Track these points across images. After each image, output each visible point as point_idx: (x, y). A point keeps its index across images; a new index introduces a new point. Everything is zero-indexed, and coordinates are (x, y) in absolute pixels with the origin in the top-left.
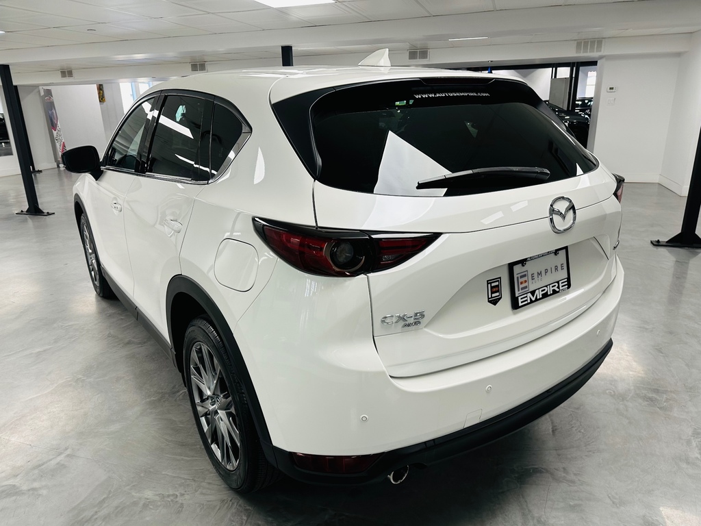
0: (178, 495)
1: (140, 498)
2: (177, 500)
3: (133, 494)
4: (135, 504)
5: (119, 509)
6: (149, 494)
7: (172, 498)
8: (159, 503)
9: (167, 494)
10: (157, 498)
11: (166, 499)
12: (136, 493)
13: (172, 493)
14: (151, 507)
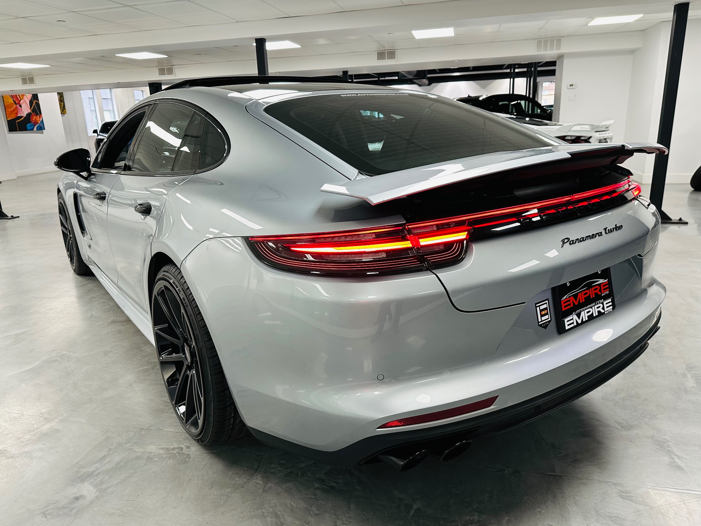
0: (184, 448)
1: (144, 453)
2: (183, 451)
3: (136, 449)
4: (138, 458)
5: (121, 464)
6: (152, 448)
7: (177, 450)
8: (165, 456)
9: (172, 447)
10: (162, 452)
11: (171, 452)
12: (138, 448)
13: (176, 446)
14: (156, 459)
